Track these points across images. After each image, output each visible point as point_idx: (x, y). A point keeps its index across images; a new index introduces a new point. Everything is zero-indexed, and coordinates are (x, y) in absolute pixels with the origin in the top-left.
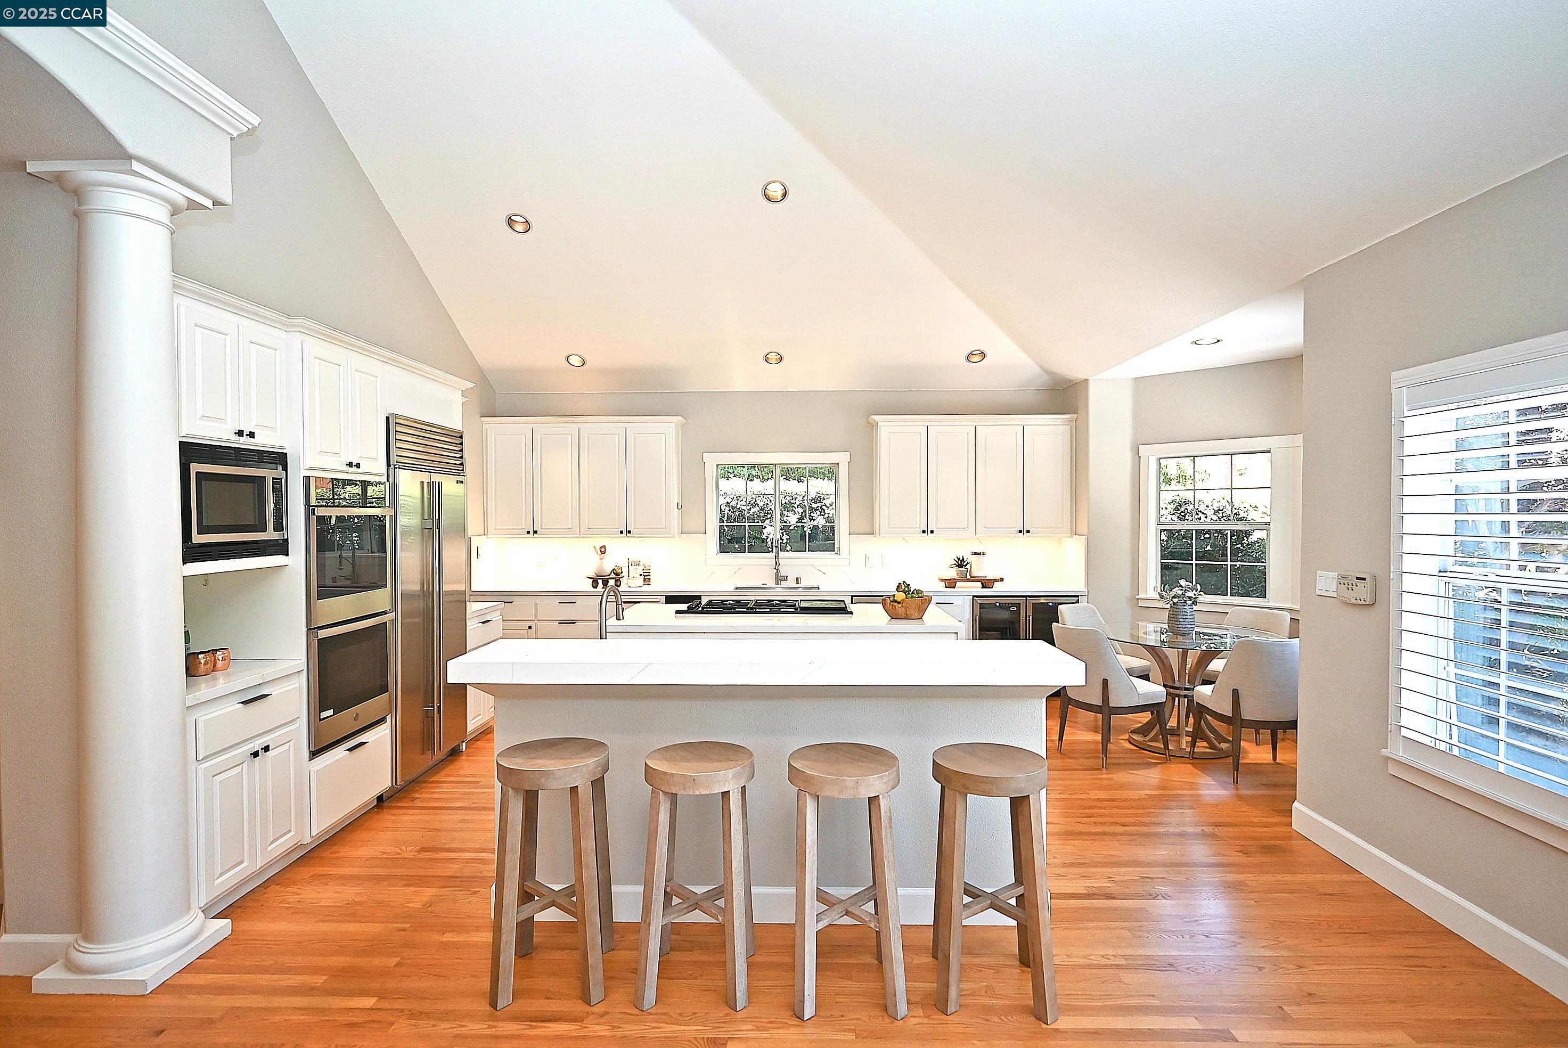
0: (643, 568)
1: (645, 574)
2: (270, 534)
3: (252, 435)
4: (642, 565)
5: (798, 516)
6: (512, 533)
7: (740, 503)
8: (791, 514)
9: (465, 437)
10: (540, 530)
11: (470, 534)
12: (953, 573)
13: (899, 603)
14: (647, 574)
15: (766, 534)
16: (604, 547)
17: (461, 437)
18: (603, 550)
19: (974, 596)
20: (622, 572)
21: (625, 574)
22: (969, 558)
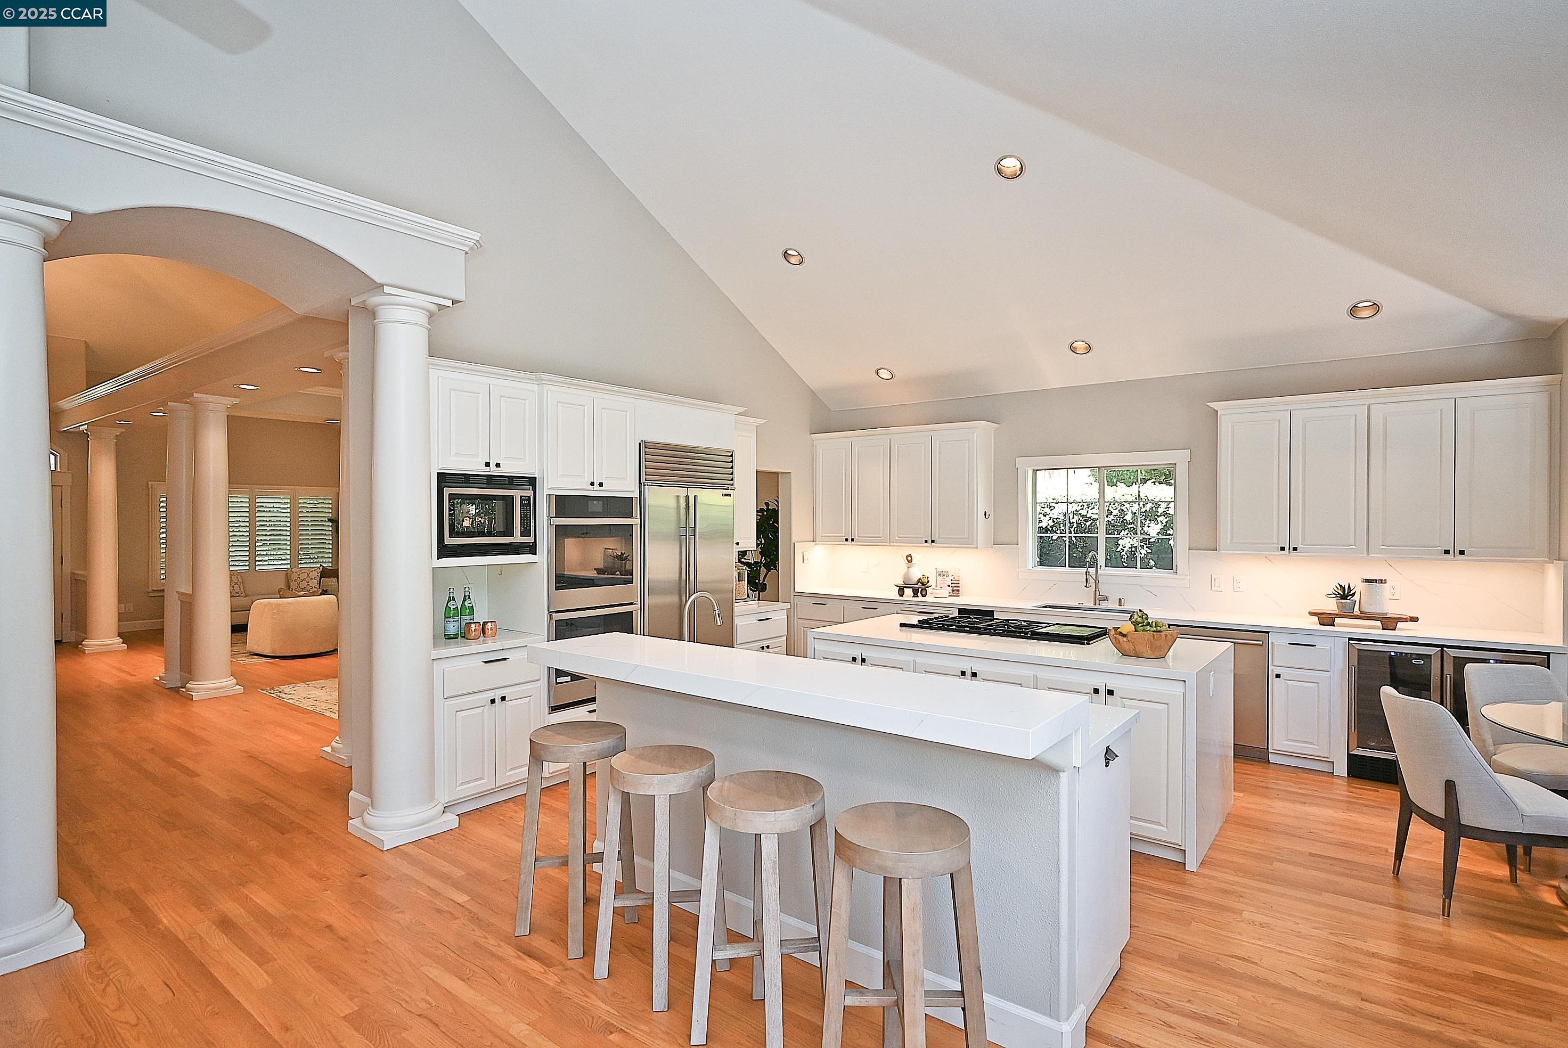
0: (952, 578)
1: (953, 585)
2: (517, 538)
3: (498, 465)
4: (950, 575)
5: (1160, 526)
6: (832, 540)
7: (1090, 512)
8: (1152, 525)
9: (735, 455)
10: (857, 537)
11: (794, 540)
12: (1331, 606)
13: (1124, 636)
14: (956, 585)
15: (1121, 547)
16: (910, 556)
17: (732, 456)
18: (909, 558)
19: (1350, 639)
20: (928, 582)
21: (932, 582)
22: (1359, 588)
